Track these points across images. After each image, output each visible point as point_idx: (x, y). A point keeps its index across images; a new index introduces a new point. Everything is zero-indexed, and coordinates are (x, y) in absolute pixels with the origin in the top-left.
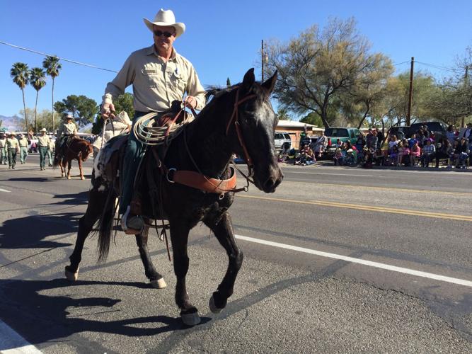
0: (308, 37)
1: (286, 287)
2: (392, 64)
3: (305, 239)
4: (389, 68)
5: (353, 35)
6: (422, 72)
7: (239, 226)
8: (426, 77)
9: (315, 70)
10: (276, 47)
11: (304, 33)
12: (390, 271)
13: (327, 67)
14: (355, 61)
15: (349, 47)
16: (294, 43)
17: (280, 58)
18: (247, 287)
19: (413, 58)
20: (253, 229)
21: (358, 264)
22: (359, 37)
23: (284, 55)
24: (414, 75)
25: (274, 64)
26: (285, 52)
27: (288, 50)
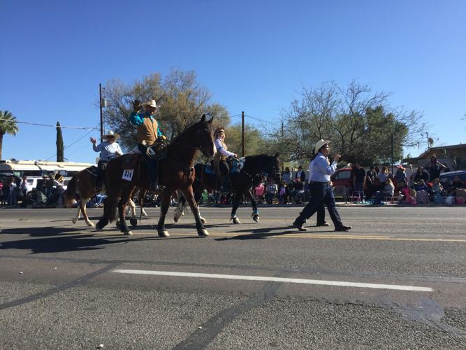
0: (152, 83)
1: (233, 318)
2: (229, 115)
3: (213, 266)
4: (226, 118)
5: (193, 86)
6: (250, 126)
7: (125, 261)
8: (254, 130)
9: (160, 115)
10: (119, 89)
11: (148, 79)
12: (330, 286)
13: (171, 112)
14: (197, 109)
15: (192, 96)
16: (139, 87)
17: (123, 101)
18: (184, 326)
19: (243, 113)
20: (145, 262)
21: (292, 283)
22: (198, 89)
23: (128, 98)
24: (245, 128)
25: (118, 106)
26: (129, 95)
27: (132, 93)
